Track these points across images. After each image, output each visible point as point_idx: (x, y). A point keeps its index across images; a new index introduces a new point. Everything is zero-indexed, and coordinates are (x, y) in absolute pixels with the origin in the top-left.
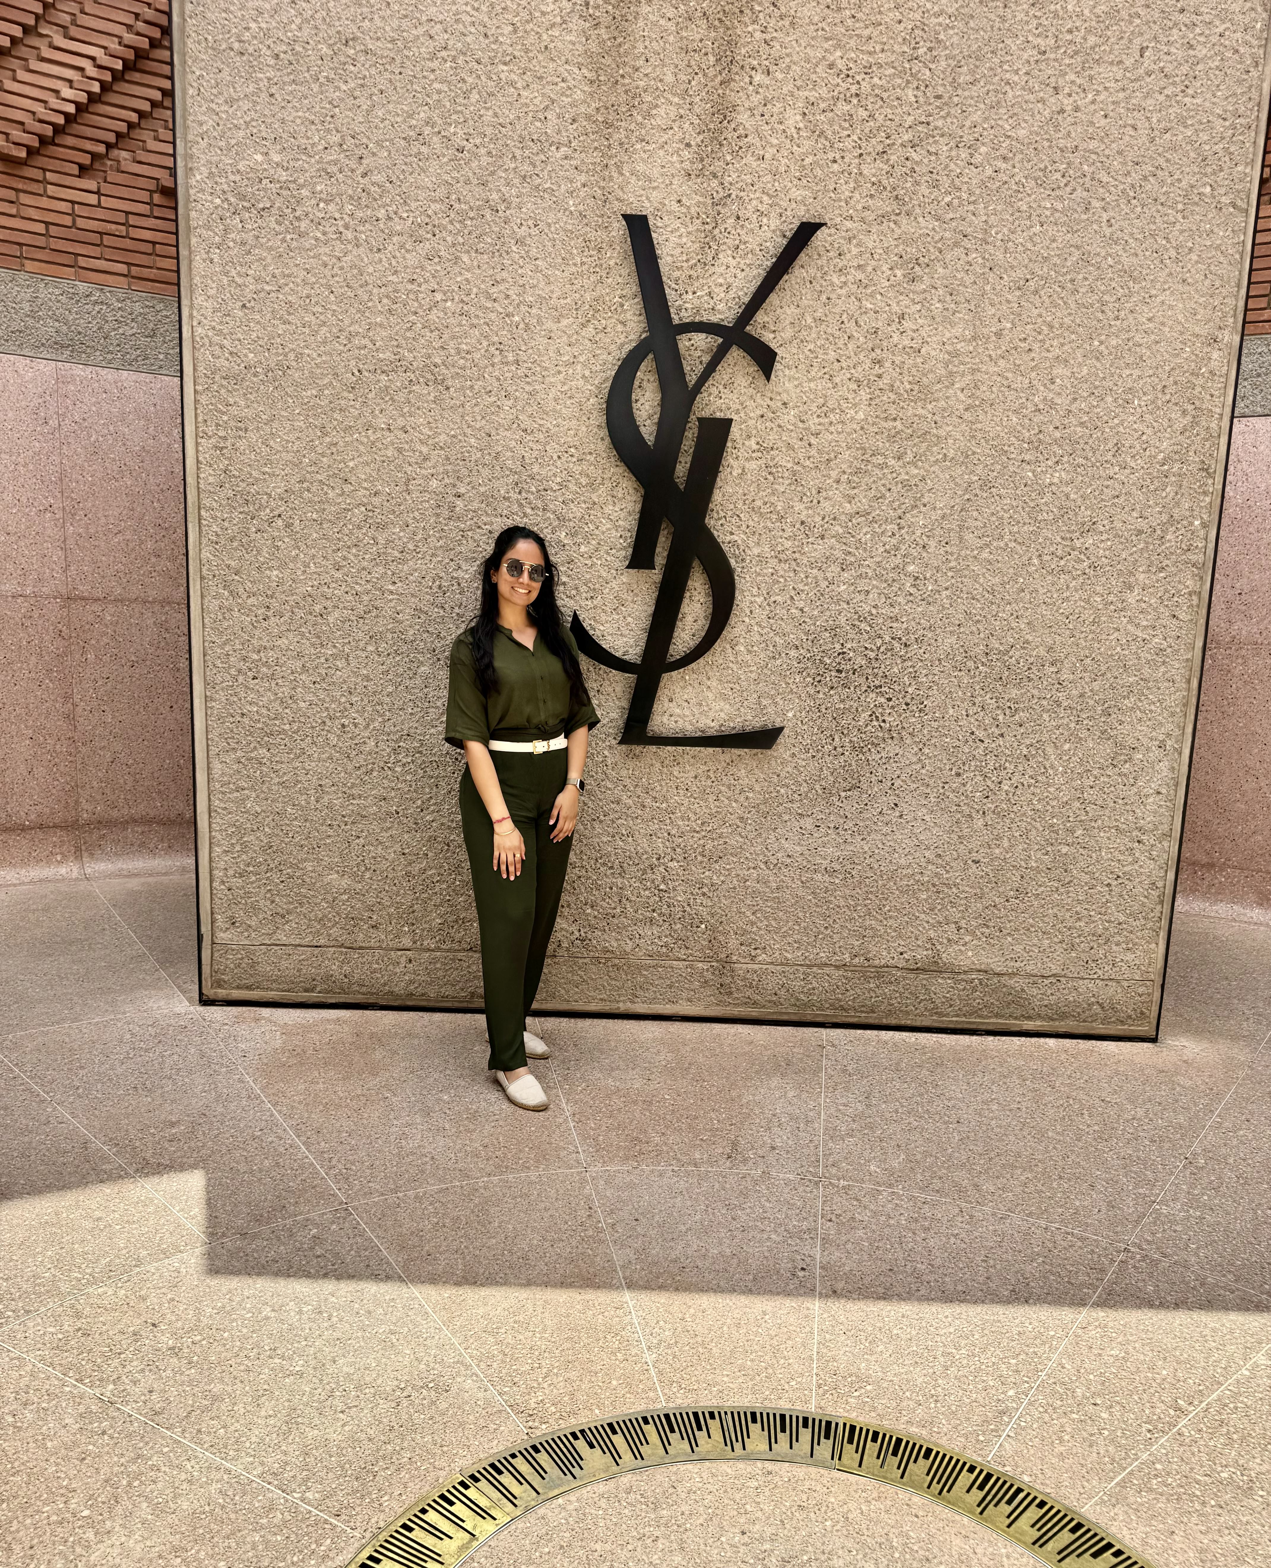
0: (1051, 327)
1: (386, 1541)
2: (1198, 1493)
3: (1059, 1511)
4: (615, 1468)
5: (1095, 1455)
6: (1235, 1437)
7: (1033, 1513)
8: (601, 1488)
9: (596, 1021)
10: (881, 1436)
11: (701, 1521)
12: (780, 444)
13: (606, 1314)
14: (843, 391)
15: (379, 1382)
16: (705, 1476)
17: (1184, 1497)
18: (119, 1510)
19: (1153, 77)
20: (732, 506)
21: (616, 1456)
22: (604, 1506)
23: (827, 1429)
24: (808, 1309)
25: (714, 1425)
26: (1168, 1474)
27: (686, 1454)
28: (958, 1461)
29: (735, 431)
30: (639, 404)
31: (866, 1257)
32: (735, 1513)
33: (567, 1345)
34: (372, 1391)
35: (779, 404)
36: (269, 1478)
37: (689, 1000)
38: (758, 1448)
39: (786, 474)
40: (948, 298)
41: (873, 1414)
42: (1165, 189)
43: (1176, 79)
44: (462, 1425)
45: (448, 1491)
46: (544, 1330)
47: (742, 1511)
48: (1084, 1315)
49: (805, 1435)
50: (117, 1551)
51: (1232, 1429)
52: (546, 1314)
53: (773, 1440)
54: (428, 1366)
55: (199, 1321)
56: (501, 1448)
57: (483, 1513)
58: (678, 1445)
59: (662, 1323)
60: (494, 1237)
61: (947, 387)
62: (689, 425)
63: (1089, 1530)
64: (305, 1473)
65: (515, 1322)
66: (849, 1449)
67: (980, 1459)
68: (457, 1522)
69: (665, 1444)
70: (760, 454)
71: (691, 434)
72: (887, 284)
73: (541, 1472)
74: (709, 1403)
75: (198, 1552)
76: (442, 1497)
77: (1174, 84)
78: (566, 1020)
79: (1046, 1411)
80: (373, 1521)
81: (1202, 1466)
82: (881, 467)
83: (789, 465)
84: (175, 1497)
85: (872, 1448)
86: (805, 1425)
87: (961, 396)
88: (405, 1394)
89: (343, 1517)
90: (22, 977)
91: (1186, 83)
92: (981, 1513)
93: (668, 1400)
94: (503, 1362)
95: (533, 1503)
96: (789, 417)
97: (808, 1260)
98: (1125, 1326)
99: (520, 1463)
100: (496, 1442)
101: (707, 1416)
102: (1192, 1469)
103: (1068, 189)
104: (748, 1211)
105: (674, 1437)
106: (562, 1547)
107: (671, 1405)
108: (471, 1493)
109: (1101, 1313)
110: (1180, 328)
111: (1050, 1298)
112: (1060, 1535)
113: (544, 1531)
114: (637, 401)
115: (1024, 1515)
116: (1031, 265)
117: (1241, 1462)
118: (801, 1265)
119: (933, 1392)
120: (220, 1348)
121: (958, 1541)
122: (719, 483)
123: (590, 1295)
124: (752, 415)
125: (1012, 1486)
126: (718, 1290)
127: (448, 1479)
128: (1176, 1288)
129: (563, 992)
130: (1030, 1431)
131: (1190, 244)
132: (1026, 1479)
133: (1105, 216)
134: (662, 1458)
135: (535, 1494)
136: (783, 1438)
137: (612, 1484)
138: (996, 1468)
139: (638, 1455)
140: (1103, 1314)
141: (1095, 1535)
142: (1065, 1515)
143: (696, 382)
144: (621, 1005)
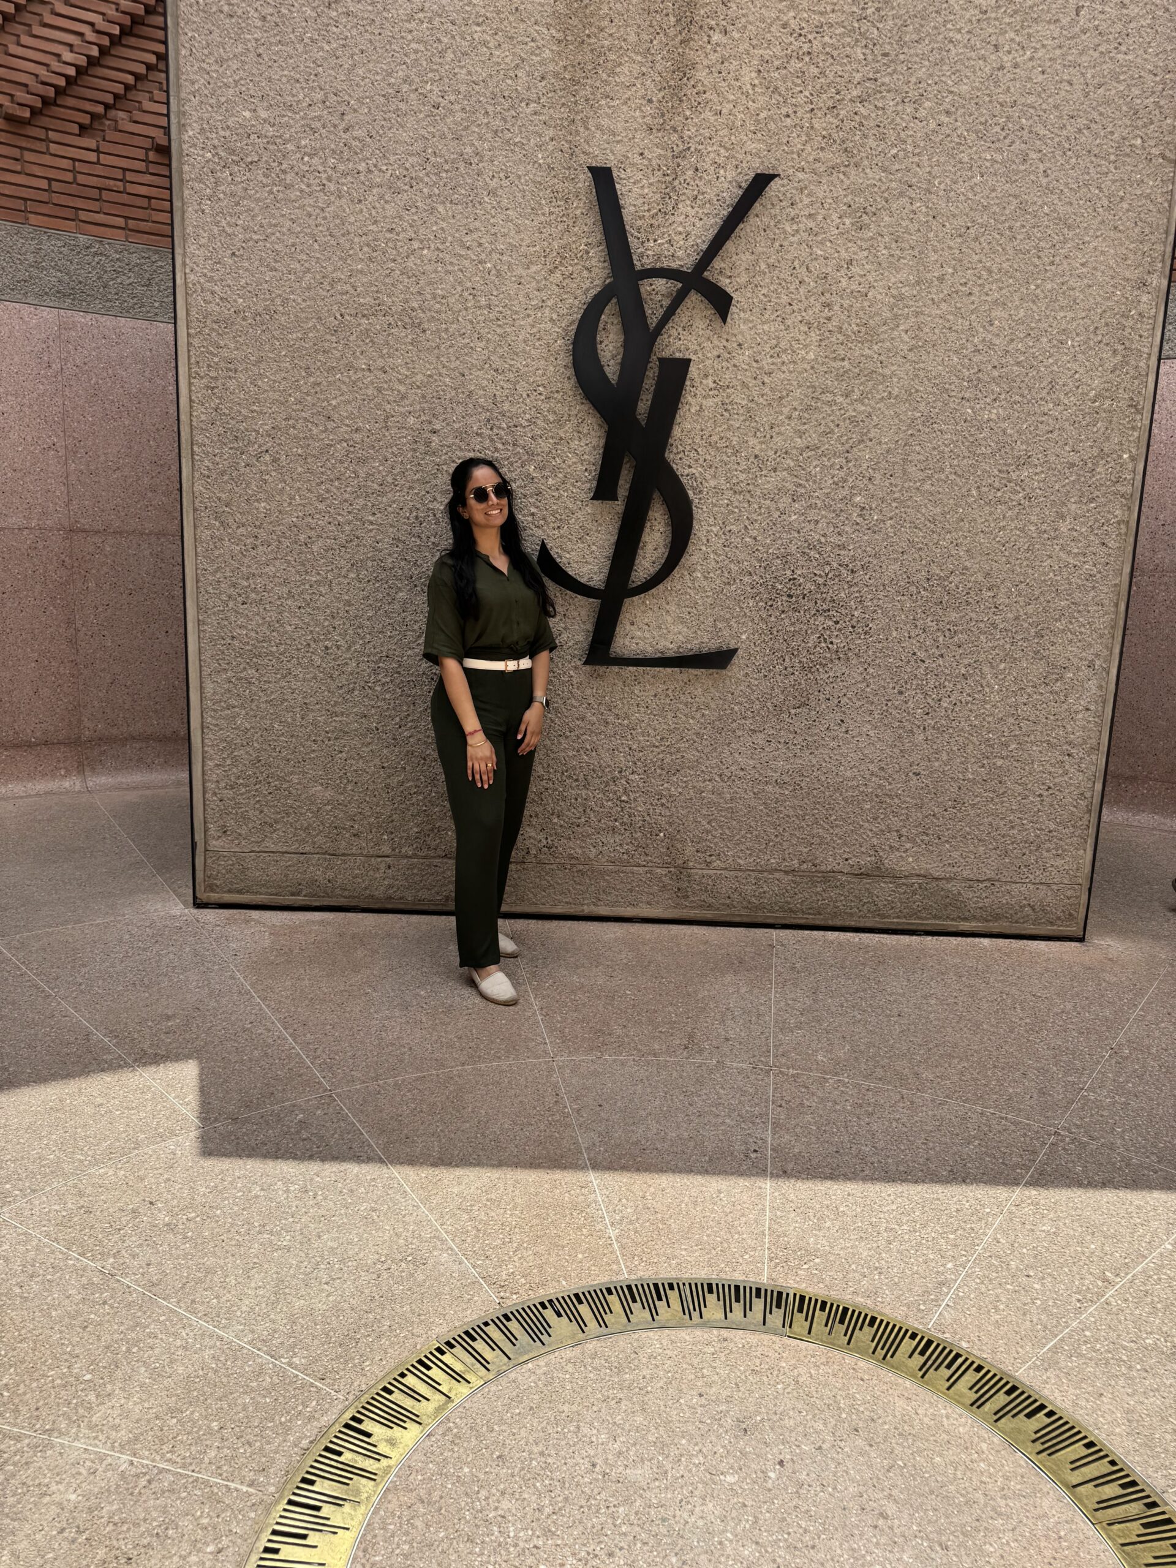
0: (990, 271)
1: (368, 1403)
2: (1125, 1358)
3: (995, 1375)
4: (581, 1335)
5: (1028, 1323)
6: (1159, 1306)
7: (971, 1377)
8: (568, 1353)
9: (562, 923)
10: (828, 1305)
11: (661, 1384)
12: (735, 382)
13: (572, 1192)
14: (796, 333)
15: (361, 1255)
16: (665, 1342)
17: (1112, 1361)
18: (119, 1374)
19: (1088, 34)
20: (690, 441)
21: (582, 1325)
22: (571, 1370)
23: (779, 1298)
24: (760, 1188)
25: (673, 1295)
26: (1097, 1340)
27: (647, 1322)
28: (901, 1328)
29: (693, 371)
30: (603, 346)
31: (814, 1140)
32: (693, 1377)
33: (538, 1222)
34: (355, 1264)
35: (735, 345)
36: (259, 1345)
37: (648, 903)
38: (714, 1317)
39: (741, 411)
40: (894, 245)
41: (821, 1285)
42: (1098, 141)
43: (1110, 37)
44: (438, 1295)
45: (426, 1357)
46: (515, 1208)
47: (700, 1375)
48: (1017, 1193)
49: (758, 1304)
50: (116, 1412)
51: (1156, 1299)
52: (517, 1193)
53: (728, 1310)
54: (406, 1240)
55: (194, 1199)
56: (475, 1317)
57: (458, 1377)
58: (640, 1313)
59: (624, 1201)
60: (468, 1122)
61: (892, 329)
62: (650, 365)
63: (1023, 1393)
64: (292, 1340)
65: (488, 1200)
66: (799, 1317)
67: (921, 1327)
68: (434, 1385)
69: (628, 1313)
70: (716, 392)
71: (652, 373)
72: (836, 232)
73: (512, 1339)
74: (668, 1275)
75: (192, 1413)
76: (420, 1362)
77: (1108, 41)
78: (534, 921)
79: (982, 1283)
80: (356, 1384)
81: (1128, 1333)
82: (829, 404)
83: (744, 403)
84: (171, 1362)
85: (820, 1316)
86: (758, 1296)
87: (905, 337)
88: (385, 1267)
89: (328, 1381)
90: (28, 882)
91: (1120, 40)
92: (923, 1377)
93: (630, 1272)
94: (476, 1236)
95: (505, 1368)
96: (743, 358)
97: (760, 1142)
98: (1055, 1203)
99: (492, 1330)
100: (469, 1311)
101: (667, 1287)
102: (1119, 1336)
103: (1007, 141)
104: (704, 1097)
105: (636, 1307)
106: (531, 1408)
107: (633, 1277)
108: (447, 1358)
109: (1033, 1192)
110: (1111, 272)
111: (985, 1177)
112: (996, 1397)
113: (514, 1393)
114: (601, 342)
115: (962, 1379)
116: (972, 214)
117: (1165, 1329)
118: (753, 1147)
119: (877, 1265)
120: (213, 1225)
121: (901, 1403)
122: (678, 419)
123: (558, 1175)
124: (709, 355)
125: (951, 1351)
126: (676, 1170)
127: (426, 1345)
128: (1103, 1168)
129: (531, 895)
130: (967, 1301)
131: (1121, 194)
132: (964, 1345)
133: (1042, 167)
134: (625, 1326)
135: (506, 1359)
136: (738, 1307)
137: (578, 1350)
138: (937, 1335)
139: (602, 1323)
140: (1035, 1192)
141: (1029, 1397)
142: (1001, 1379)
143: (657, 324)
144: (585, 907)
